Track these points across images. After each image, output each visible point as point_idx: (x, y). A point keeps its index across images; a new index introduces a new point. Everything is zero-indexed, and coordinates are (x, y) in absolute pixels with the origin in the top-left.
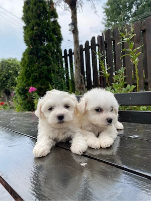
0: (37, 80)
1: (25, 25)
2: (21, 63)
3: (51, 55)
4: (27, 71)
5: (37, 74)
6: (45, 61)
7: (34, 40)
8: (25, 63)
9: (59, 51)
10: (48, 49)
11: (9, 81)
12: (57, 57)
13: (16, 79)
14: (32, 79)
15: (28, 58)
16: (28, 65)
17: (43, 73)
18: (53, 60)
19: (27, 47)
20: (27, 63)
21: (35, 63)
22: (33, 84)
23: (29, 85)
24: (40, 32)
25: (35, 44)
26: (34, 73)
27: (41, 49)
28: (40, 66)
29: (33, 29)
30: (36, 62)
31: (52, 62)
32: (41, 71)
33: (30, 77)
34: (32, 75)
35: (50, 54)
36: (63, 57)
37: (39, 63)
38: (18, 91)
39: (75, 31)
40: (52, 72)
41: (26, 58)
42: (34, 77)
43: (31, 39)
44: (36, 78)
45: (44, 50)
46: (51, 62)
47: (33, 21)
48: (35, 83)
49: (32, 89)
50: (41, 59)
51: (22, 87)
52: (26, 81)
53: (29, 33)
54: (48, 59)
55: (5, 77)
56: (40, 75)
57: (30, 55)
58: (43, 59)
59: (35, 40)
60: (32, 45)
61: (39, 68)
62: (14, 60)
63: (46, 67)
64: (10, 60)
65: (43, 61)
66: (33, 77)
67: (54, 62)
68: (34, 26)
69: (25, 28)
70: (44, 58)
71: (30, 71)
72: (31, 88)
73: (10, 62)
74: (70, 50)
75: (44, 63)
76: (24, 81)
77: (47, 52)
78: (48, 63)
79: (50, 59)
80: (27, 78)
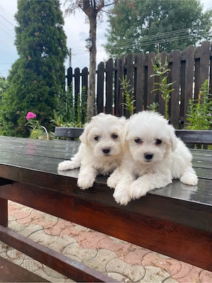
0: (33, 103)
1: (18, 26)
3: (55, 72)
4: (21, 90)
5: (35, 96)
6: (47, 79)
7: (34, 50)
10: (52, 64)
14: (27, 102)
15: (24, 73)
16: (22, 82)
17: (43, 95)
20: (21, 79)
21: (33, 80)
22: (28, 108)
23: (22, 110)
24: (43, 41)
25: (35, 55)
26: (31, 94)
28: (40, 85)
29: (32, 34)
30: (35, 79)
32: (41, 92)
33: (23, 98)
34: (28, 96)
35: (53, 71)
36: (66, 77)
37: (39, 82)
40: (55, 95)
41: (20, 72)
42: (31, 99)
43: (31, 47)
45: (47, 66)
46: (54, 82)
48: (31, 107)
49: (31, 116)
50: (41, 76)
51: (10, 111)
52: (18, 104)
53: (28, 39)
54: (51, 78)
56: (39, 98)
57: (26, 68)
58: (44, 77)
59: (36, 49)
60: (31, 56)
61: (38, 88)
63: (48, 88)
65: (44, 80)
66: (29, 98)
68: (35, 31)
70: (47, 75)
71: (25, 90)
72: (29, 113)
74: (77, 70)
75: (46, 82)
76: (15, 102)
77: (50, 68)
78: (51, 82)
79: (53, 78)
80: (20, 99)
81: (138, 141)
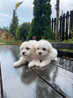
0: (37, 33)
1: (34, 6)
3: (45, 21)
4: (33, 29)
5: (37, 31)
6: (42, 24)
7: (37, 14)
8: (32, 25)
9: (50, 19)
10: (44, 18)
11: (26, 33)
12: (48, 22)
13: (29, 32)
14: (35, 33)
15: (34, 23)
17: (40, 30)
18: (45, 24)
19: (34, 17)
21: (37, 25)
22: (35, 35)
23: (33, 36)
24: (41, 10)
25: (38, 16)
26: (36, 30)
27: (40, 18)
28: (39, 26)
29: (37, 8)
30: (38, 24)
31: (45, 25)
32: (39, 29)
36: (51, 22)
37: (39, 25)
38: (29, 38)
39: (58, 9)
40: (44, 29)
42: (36, 32)
43: (36, 13)
44: (36, 33)
45: (42, 19)
46: (44, 25)
47: (38, 4)
48: (36, 35)
49: (34, 38)
50: (40, 23)
51: (30, 36)
52: (32, 34)
53: (35, 10)
54: (43, 23)
55: (24, 31)
57: (35, 21)
59: (38, 14)
60: (36, 16)
61: (38, 27)
62: (29, 23)
63: (42, 27)
64: (27, 23)
65: (41, 24)
66: (35, 32)
67: (46, 25)
68: (38, 7)
69: (34, 8)
70: (41, 22)
73: (27, 24)
74: (55, 18)
77: (43, 20)
78: (43, 25)
79: (44, 23)
80: (33, 32)
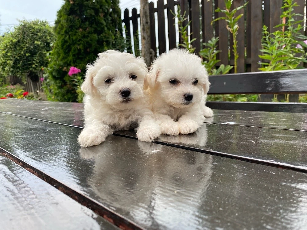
0: (81, 56)
2: (55, 29)
3: (105, 16)
4: (65, 42)
5: (81, 47)
6: (94, 26)
8: (61, 29)
9: (117, 11)
10: (98, 6)
11: (36, 58)
12: (113, 21)
13: (48, 54)
14: (74, 55)
15: (67, 20)
16: (66, 32)
17: (90, 45)
18: (106, 26)
20: (65, 29)
21: (78, 29)
22: (74, 62)
23: (69, 65)
26: (76, 46)
27: (87, 6)
28: (86, 33)
30: (80, 27)
31: (106, 28)
32: (87, 42)
33: (69, 51)
34: (73, 48)
35: (102, 15)
36: (123, 21)
37: (85, 30)
38: (51, 73)
40: (105, 43)
41: (63, 21)
42: (77, 52)
44: (79, 54)
45: (93, 9)
46: (103, 28)
48: (78, 61)
49: (73, 71)
50: (87, 23)
51: (57, 67)
52: (63, 58)
54: (98, 23)
55: (29, 50)
56: (85, 49)
57: (69, 15)
58: (91, 23)
61: (84, 36)
62: (44, 24)
63: (95, 36)
64: (36, 23)
65: (91, 27)
66: (75, 51)
67: (109, 29)
70: (93, 21)
71: (70, 42)
72: (72, 68)
73: (37, 27)
74: (134, 10)
75: (93, 29)
76: (61, 57)
77: (97, 12)
78: (99, 29)
79: (102, 24)
80: (65, 53)
81: (174, 82)
